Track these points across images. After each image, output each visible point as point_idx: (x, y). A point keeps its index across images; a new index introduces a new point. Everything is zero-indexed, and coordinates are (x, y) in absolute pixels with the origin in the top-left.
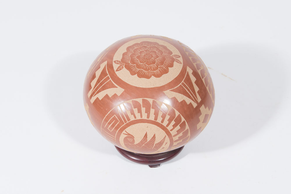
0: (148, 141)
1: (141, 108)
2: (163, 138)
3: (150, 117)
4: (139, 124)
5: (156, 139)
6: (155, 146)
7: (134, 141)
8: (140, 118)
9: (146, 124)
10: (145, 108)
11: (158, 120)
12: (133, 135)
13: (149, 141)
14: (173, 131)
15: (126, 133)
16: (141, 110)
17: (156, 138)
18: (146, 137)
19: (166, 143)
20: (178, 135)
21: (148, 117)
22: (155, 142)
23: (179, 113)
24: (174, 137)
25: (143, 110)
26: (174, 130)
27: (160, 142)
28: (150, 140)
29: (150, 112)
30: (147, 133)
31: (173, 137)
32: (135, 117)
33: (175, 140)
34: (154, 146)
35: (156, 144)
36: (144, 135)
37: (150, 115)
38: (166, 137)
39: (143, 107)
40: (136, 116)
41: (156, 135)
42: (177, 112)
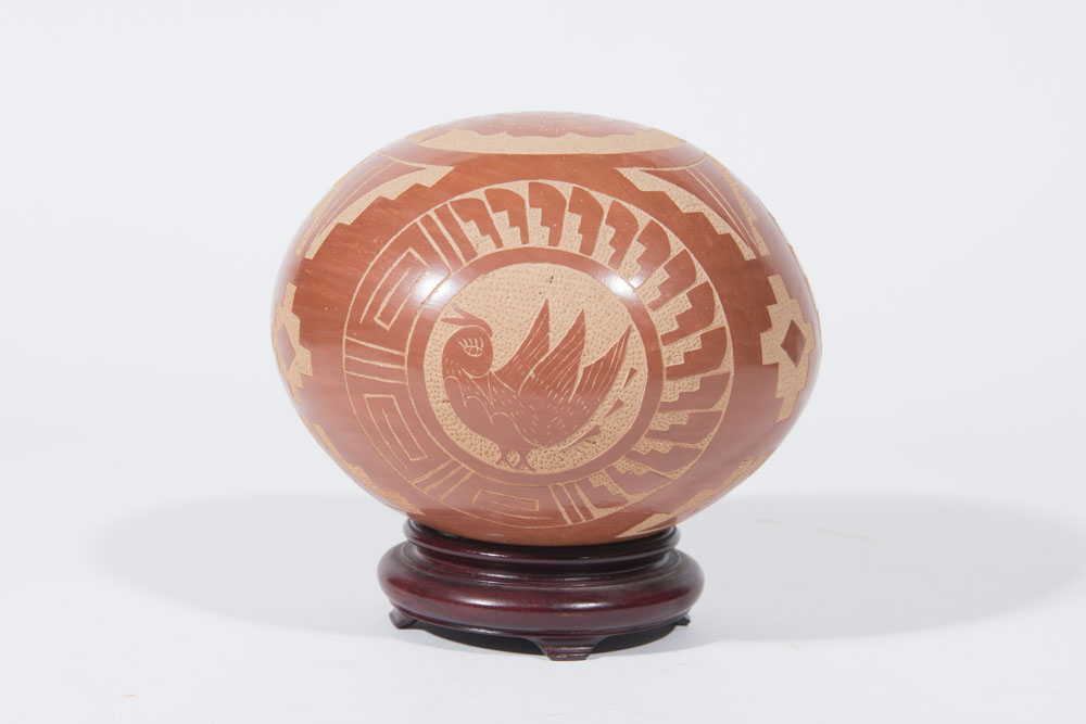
0: (553, 346)
1: (524, 209)
2: (618, 340)
3: (562, 241)
4: (514, 267)
5: (587, 338)
6: (580, 386)
7: (488, 350)
8: (517, 243)
9: (546, 265)
10: (540, 209)
11: (594, 254)
12: (487, 321)
13: (557, 350)
14: (661, 311)
15: (457, 316)
16: (525, 217)
17: (588, 332)
18: (546, 328)
19: (633, 372)
20: (684, 341)
21: (555, 237)
22: (583, 359)
23: (684, 247)
24: (665, 344)
25: (534, 216)
26: (664, 309)
27: (606, 360)
28: (561, 344)
29: (561, 224)
30: (550, 309)
31: (660, 342)
32: (498, 242)
33: (672, 364)
34: (578, 381)
35: (586, 370)
36: (536, 317)
37: (563, 233)
38: (632, 335)
39: (532, 206)
40: (502, 237)
41: (586, 316)
42: (677, 239)
